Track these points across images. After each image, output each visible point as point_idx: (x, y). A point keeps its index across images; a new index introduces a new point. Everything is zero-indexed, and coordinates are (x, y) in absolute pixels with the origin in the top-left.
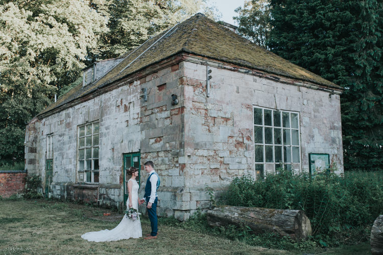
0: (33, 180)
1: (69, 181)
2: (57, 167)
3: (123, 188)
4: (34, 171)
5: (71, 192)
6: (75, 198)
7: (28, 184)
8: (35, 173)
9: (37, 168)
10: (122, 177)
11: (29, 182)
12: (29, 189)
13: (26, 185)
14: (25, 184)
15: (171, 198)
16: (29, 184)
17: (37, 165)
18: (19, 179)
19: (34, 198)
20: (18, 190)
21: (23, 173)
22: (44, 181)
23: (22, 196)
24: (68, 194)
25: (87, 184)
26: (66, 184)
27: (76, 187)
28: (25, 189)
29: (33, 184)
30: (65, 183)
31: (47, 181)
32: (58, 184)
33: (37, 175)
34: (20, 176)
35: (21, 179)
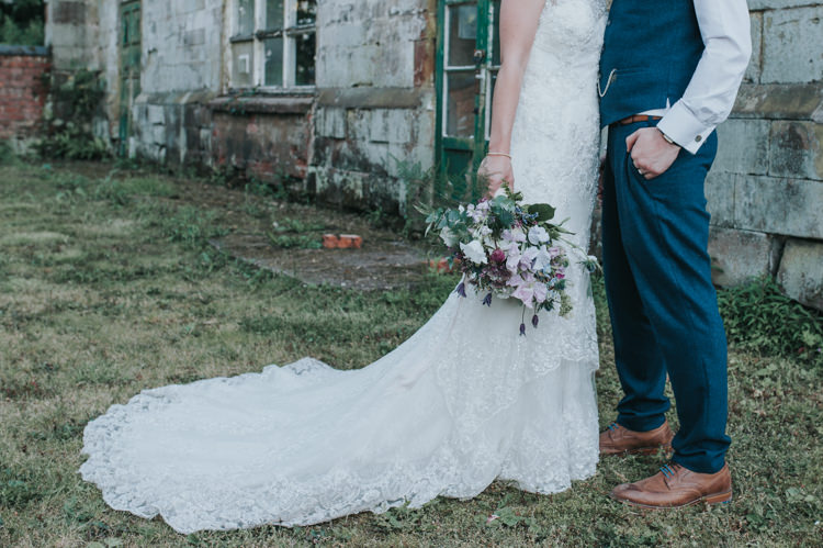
0: (78, 83)
1: (195, 85)
2: (154, 30)
3: (430, 105)
4: (77, 54)
5: (204, 133)
6: (215, 157)
7: (55, 102)
8: (85, 59)
9: (90, 39)
10: (428, 45)
11: (60, 95)
12: (58, 122)
13: (49, 106)
14: (43, 102)
15: (761, 160)
16: (60, 104)
17: (90, 27)
18: (18, 78)
19: (78, 157)
20: (15, 124)
21: (34, 55)
22: (113, 90)
23: (34, 146)
24: (193, 141)
25: (265, 95)
26: (184, 100)
27: (218, 111)
28: (42, 120)
29: (76, 103)
30: (181, 93)
31: (124, 92)
32: (157, 99)
33: (93, 67)
34: (23, 66)
35: (29, 80)
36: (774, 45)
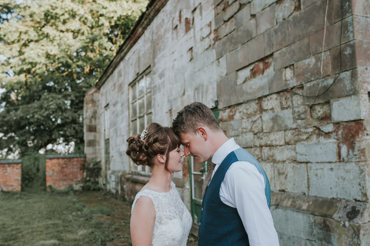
0: (94, 165)
1: (123, 169)
2: (113, 149)
3: (188, 186)
4: (94, 156)
5: (125, 186)
6: (128, 195)
7: (87, 172)
8: (96, 158)
9: (97, 151)
11: (89, 170)
12: (88, 179)
13: (85, 174)
14: (83, 172)
16: (89, 173)
17: (97, 147)
18: (76, 165)
19: (94, 190)
20: (75, 180)
21: (80, 157)
22: (103, 167)
23: (81, 187)
24: (122, 189)
25: (141, 175)
26: (120, 174)
27: (128, 180)
28: (83, 178)
29: (93, 172)
30: (119, 171)
31: (106, 168)
32: (114, 172)
33: (98, 160)
34: (77, 161)
35: (79, 166)
36: (313, 180)
